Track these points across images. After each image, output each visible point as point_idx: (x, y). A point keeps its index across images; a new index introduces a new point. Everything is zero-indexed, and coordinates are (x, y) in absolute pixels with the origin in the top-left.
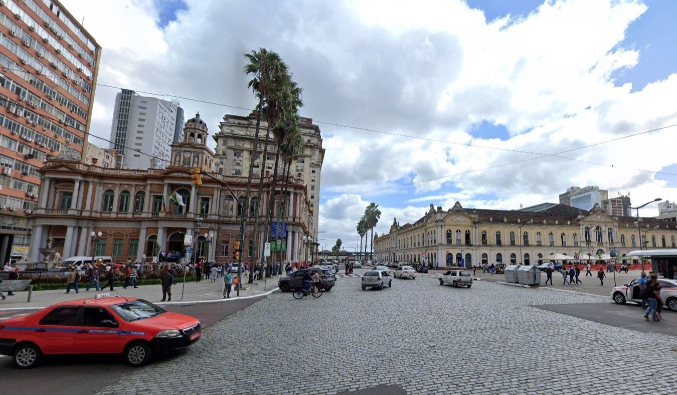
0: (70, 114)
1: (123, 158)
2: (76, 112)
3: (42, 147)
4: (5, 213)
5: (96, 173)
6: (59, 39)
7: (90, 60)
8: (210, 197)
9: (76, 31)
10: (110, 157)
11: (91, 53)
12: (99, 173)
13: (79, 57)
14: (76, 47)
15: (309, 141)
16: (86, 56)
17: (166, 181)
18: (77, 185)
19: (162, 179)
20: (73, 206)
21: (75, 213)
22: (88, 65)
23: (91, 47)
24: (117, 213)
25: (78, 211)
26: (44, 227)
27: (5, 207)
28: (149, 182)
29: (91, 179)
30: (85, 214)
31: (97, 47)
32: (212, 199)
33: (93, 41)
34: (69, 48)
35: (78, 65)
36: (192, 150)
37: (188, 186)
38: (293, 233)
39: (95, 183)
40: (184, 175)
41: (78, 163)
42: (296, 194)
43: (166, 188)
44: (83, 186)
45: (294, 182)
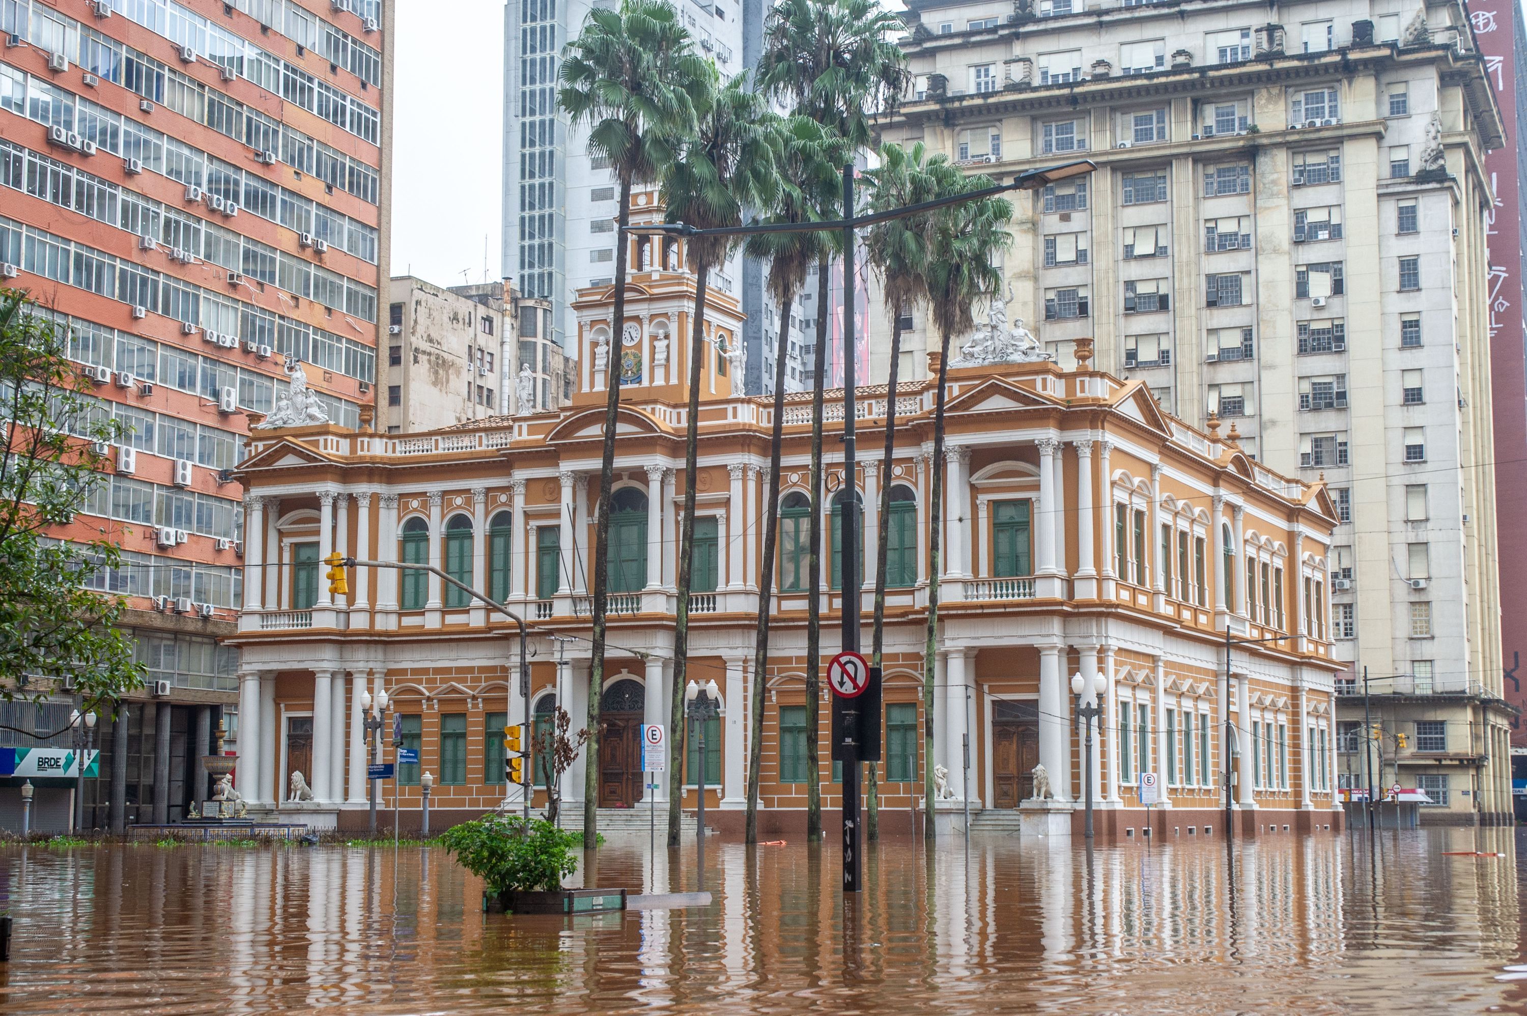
0: (326, 200)
1: (540, 313)
2: (343, 185)
3: (261, 358)
4: (190, 627)
5: (373, 460)
8: (720, 512)
10: (497, 319)
12: (382, 460)
17: (567, 466)
18: (327, 513)
19: (550, 456)
20: (324, 594)
24: (444, 613)
25: (338, 612)
26: (262, 676)
27: (189, 608)
28: (520, 475)
29: (362, 489)
30: (359, 622)
32: (728, 519)
36: (642, 310)
37: (641, 475)
38: (1073, 657)
39: (375, 499)
40: (622, 428)
41: (324, 431)
42: (1069, 452)
43: (566, 494)
44: (343, 515)
45: (1055, 390)
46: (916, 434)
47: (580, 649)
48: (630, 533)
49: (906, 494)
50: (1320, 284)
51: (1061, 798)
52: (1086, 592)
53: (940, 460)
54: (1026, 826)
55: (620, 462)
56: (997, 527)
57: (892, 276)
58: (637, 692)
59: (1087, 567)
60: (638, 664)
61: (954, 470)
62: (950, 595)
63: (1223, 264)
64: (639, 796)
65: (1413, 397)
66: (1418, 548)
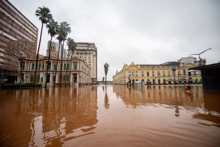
6: (28, 28)
7: (36, 33)
8: (56, 65)
9: (32, 26)
11: (36, 31)
12: (31, 60)
13: (33, 32)
14: (32, 29)
15: (92, 49)
16: (35, 32)
18: (26, 63)
19: (44, 60)
20: (25, 68)
21: (25, 70)
22: (35, 34)
23: (36, 29)
28: (41, 61)
30: (28, 70)
31: (37, 29)
33: (36, 28)
34: (31, 30)
35: (33, 34)
36: (52, 52)
37: (51, 62)
38: (79, 74)
39: (30, 62)
40: (50, 59)
41: (26, 57)
42: (79, 62)
43: (45, 62)
44: (27, 63)
45: (79, 59)
46: (70, 61)
47: (46, 73)
48: (50, 65)
49: (69, 64)
50: (90, 60)
51: (78, 82)
52: (80, 70)
53: (71, 62)
54: (76, 84)
55: (50, 61)
56: (75, 66)
57: (69, 46)
58: (50, 76)
59: (80, 69)
60: (50, 74)
61: (72, 63)
62: (72, 70)
63: (85, 58)
64: (49, 82)
65: (94, 65)
66: (93, 72)
